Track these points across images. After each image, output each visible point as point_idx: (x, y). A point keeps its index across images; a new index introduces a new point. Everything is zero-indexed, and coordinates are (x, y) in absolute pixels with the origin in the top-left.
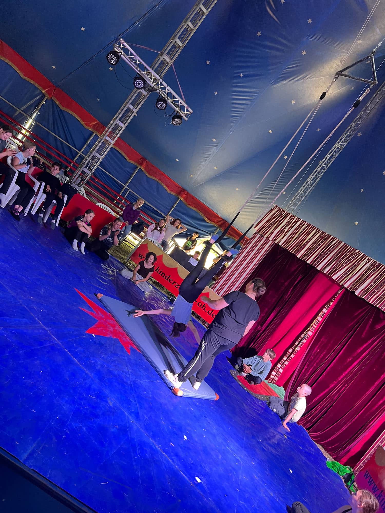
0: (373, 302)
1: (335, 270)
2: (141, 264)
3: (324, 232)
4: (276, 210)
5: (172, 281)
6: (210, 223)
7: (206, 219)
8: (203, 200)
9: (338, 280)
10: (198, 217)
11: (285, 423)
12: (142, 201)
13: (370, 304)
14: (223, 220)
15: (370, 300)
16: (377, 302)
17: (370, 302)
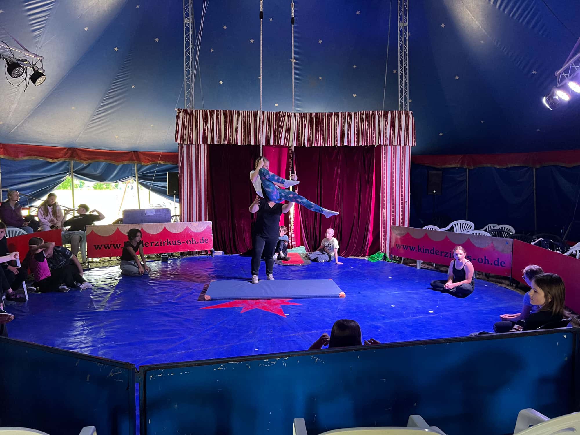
3: (244, 112)
4: (182, 113)
5: (148, 243)
6: (58, 162)
7: (50, 160)
9: (286, 144)
11: (337, 262)
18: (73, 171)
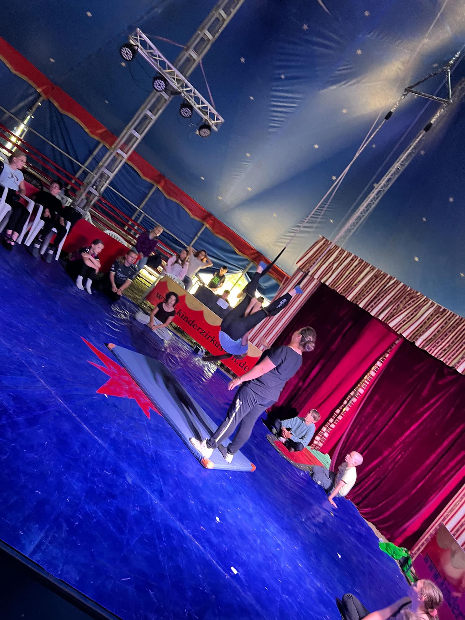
0: (436, 354)
1: (391, 316)
2: (160, 306)
3: (380, 270)
4: (322, 242)
5: (197, 326)
6: (242, 256)
7: (237, 251)
8: (235, 228)
9: (396, 329)
10: (228, 248)
11: (331, 498)
12: (160, 229)
13: (434, 357)
14: (258, 252)
15: (433, 352)
16: (440, 354)
17: (433, 355)
18: (247, 270)
